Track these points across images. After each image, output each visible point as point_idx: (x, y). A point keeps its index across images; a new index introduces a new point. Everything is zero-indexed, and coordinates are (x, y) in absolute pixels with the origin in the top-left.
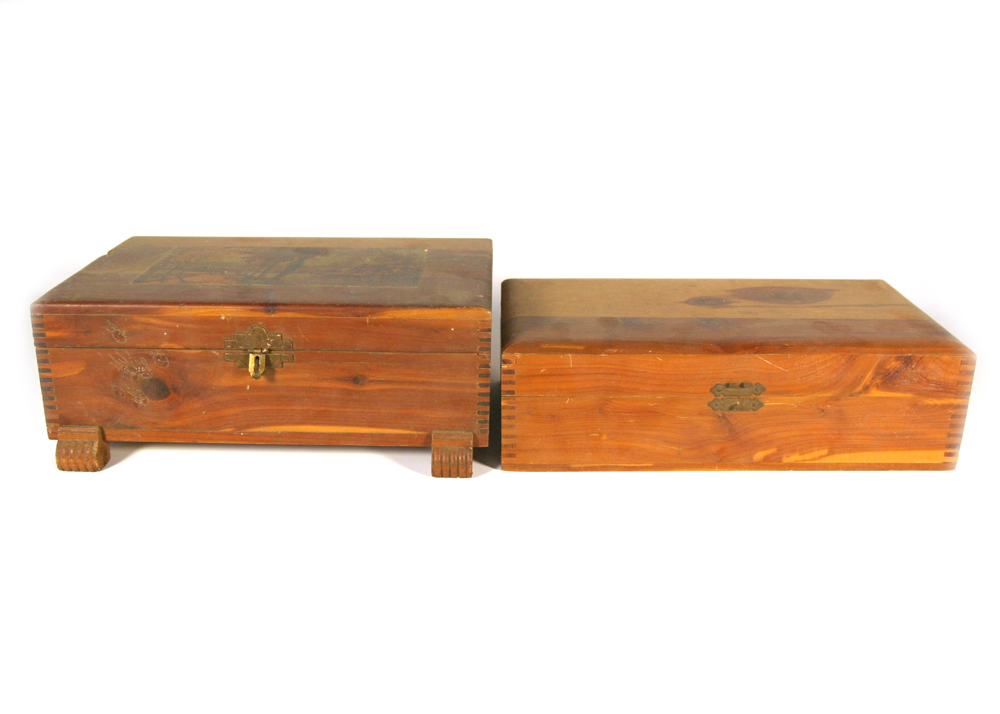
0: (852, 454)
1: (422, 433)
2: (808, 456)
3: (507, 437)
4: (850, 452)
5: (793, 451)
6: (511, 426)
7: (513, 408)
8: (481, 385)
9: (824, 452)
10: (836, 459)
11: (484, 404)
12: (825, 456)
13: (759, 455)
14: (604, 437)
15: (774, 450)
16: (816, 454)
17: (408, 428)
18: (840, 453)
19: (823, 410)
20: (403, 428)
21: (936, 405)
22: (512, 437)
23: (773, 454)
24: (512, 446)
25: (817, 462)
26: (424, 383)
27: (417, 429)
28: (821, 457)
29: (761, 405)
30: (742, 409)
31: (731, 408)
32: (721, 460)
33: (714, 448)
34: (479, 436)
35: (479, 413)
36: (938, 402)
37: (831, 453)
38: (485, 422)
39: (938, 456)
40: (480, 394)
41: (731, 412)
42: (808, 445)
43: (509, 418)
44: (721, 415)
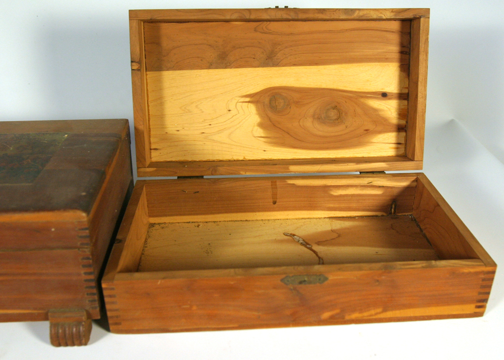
0: (402, 311)
1: (41, 311)
2: (366, 314)
3: (111, 310)
4: (400, 309)
5: (354, 311)
6: (113, 303)
7: (113, 289)
8: (85, 273)
9: (379, 310)
10: (389, 314)
11: (91, 287)
12: (380, 313)
13: (326, 315)
14: (195, 308)
15: (337, 311)
16: (373, 312)
17: (28, 308)
18: (392, 310)
19: (378, 281)
20: (23, 309)
21: (469, 273)
22: (116, 310)
23: (337, 314)
24: (117, 317)
25: (374, 317)
26: (34, 274)
27: (35, 309)
28: (376, 314)
29: (326, 279)
30: (310, 283)
31: (301, 283)
32: (295, 320)
33: (288, 312)
34: (91, 311)
35: (87, 294)
36: (472, 270)
37: (385, 310)
38: (94, 301)
39: (471, 308)
40: (86, 281)
41: (300, 286)
42: (368, 306)
43: (110, 296)
44: (292, 288)
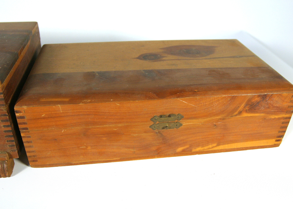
0: (229, 145)
2: (206, 148)
3: (29, 152)
4: (228, 144)
5: (198, 146)
6: (30, 147)
7: (29, 137)
8: (4, 126)
9: (215, 145)
10: (221, 147)
11: (10, 136)
12: (215, 147)
13: (180, 149)
14: (89, 148)
15: (188, 146)
16: (210, 146)
18: (223, 145)
19: (215, 125)
21: (275, 118)
22: (33, 152)
23: (187, 148)
24: (34, 156)
25: (211, 150)
28: (213, 147)
29: (181, 125)
30: (170, 128)
31: (163, 128)
32: (159, 153)
33: (154, 148)
34: (11, 153)
35: (7, 141)
36: (277, 117)
37: (218, 145)
38: (13, 146)
39: (272, 141)
40: (5, 131)
41: (163, 130)
42: (208, 143)
43: (28, 142)
44: (157, 132)
